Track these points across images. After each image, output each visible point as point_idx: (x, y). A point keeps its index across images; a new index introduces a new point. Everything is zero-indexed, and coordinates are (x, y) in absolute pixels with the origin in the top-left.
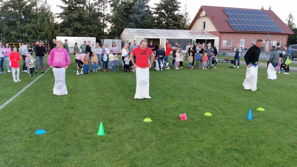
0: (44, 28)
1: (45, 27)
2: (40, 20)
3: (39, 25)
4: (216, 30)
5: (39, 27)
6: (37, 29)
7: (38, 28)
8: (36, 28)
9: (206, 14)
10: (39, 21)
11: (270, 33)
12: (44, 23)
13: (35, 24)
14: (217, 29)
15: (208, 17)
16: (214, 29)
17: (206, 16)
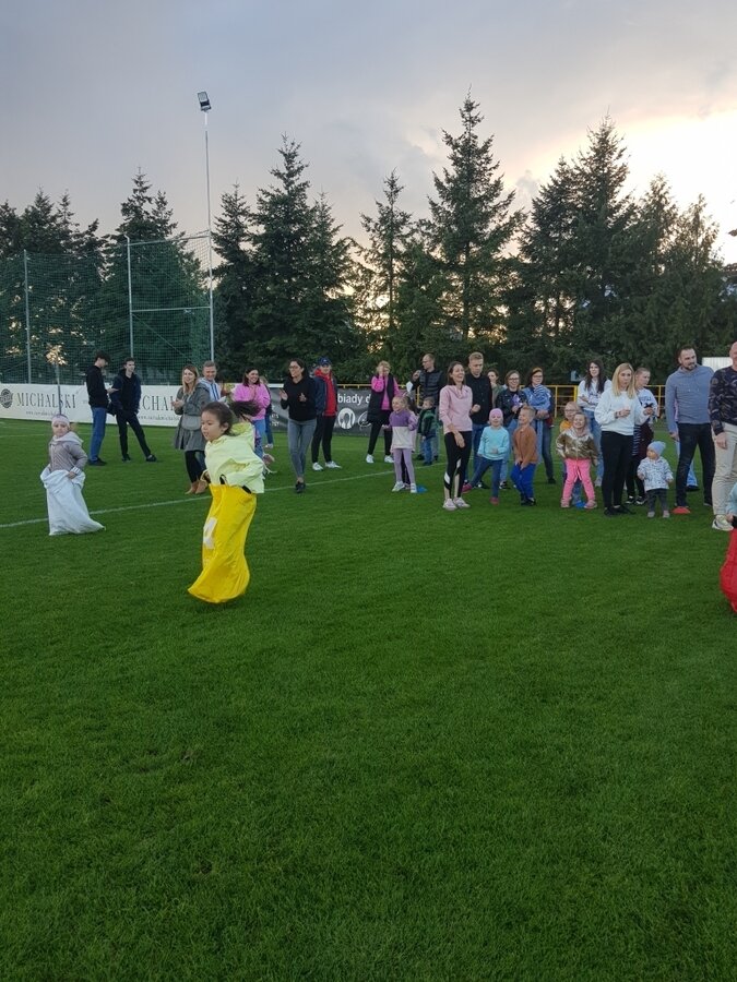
0: (671, 326)
1: (672, 321)
2: (662, 299)
3: (650, 316)
5: (650, 324)
6: (644, 332)
7: (649, 328)
8: (641, 329)
10: (658, 300)
12: (672, 307)
13: (637, 315)
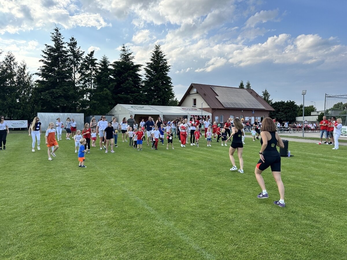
9: (197, 92)
11: (255, 110)
14: (209, 106)
15: (200, 94)
16: (206, 106)
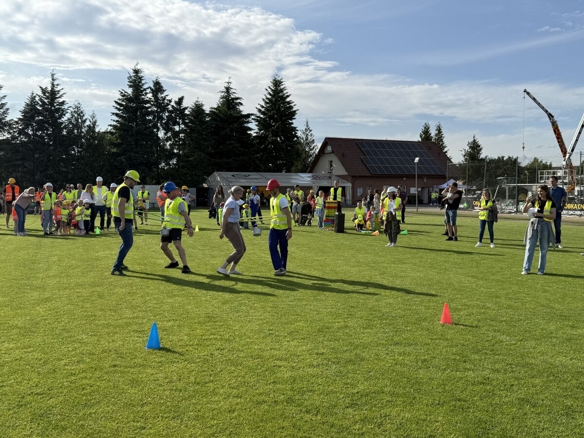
4: (346, 173)
11: (428, 177)
14: (348, 172)
15: (336, 154)
16: (344, 172)
17: (333, 152)
